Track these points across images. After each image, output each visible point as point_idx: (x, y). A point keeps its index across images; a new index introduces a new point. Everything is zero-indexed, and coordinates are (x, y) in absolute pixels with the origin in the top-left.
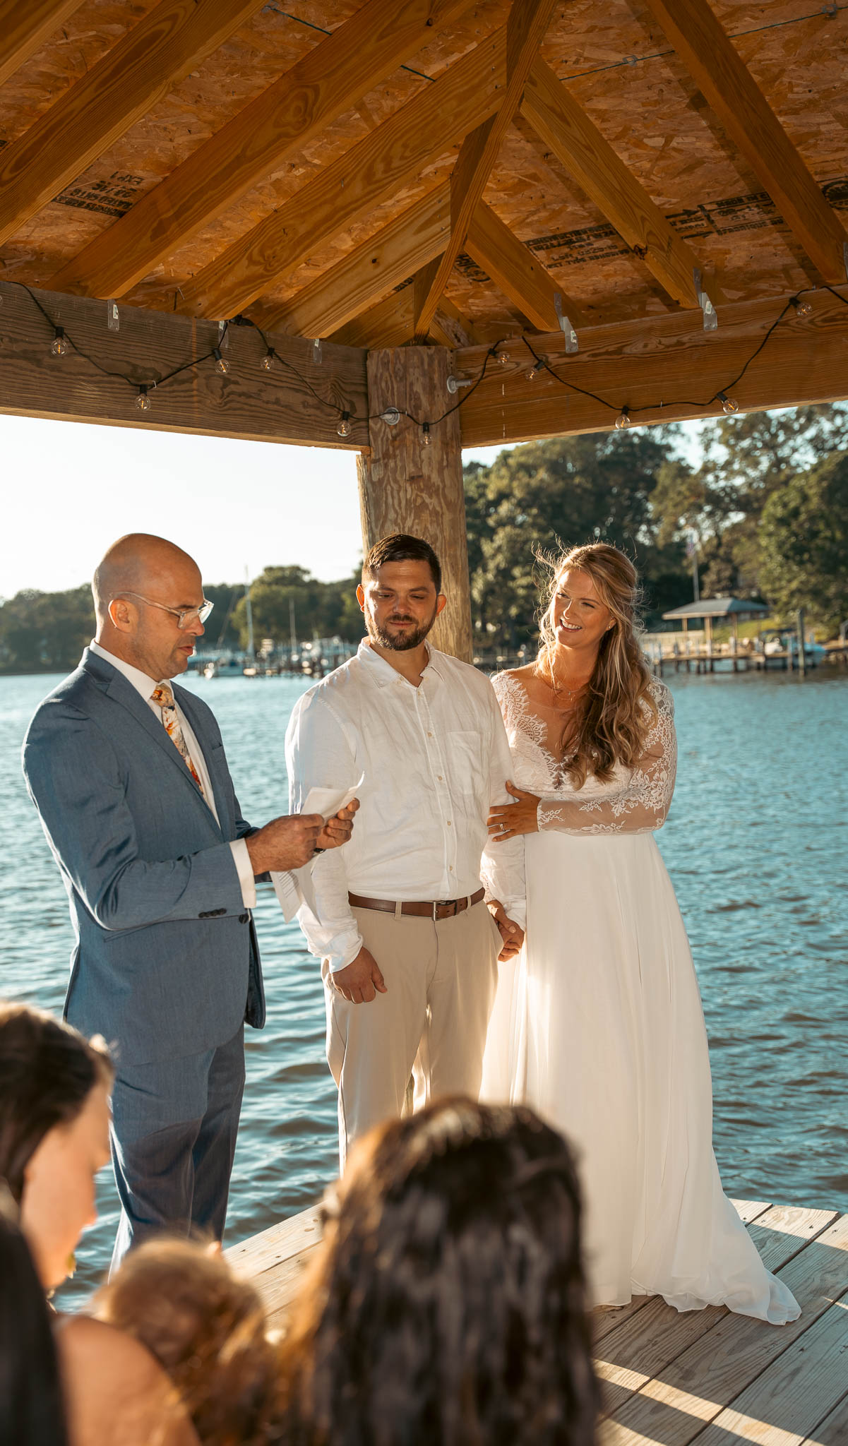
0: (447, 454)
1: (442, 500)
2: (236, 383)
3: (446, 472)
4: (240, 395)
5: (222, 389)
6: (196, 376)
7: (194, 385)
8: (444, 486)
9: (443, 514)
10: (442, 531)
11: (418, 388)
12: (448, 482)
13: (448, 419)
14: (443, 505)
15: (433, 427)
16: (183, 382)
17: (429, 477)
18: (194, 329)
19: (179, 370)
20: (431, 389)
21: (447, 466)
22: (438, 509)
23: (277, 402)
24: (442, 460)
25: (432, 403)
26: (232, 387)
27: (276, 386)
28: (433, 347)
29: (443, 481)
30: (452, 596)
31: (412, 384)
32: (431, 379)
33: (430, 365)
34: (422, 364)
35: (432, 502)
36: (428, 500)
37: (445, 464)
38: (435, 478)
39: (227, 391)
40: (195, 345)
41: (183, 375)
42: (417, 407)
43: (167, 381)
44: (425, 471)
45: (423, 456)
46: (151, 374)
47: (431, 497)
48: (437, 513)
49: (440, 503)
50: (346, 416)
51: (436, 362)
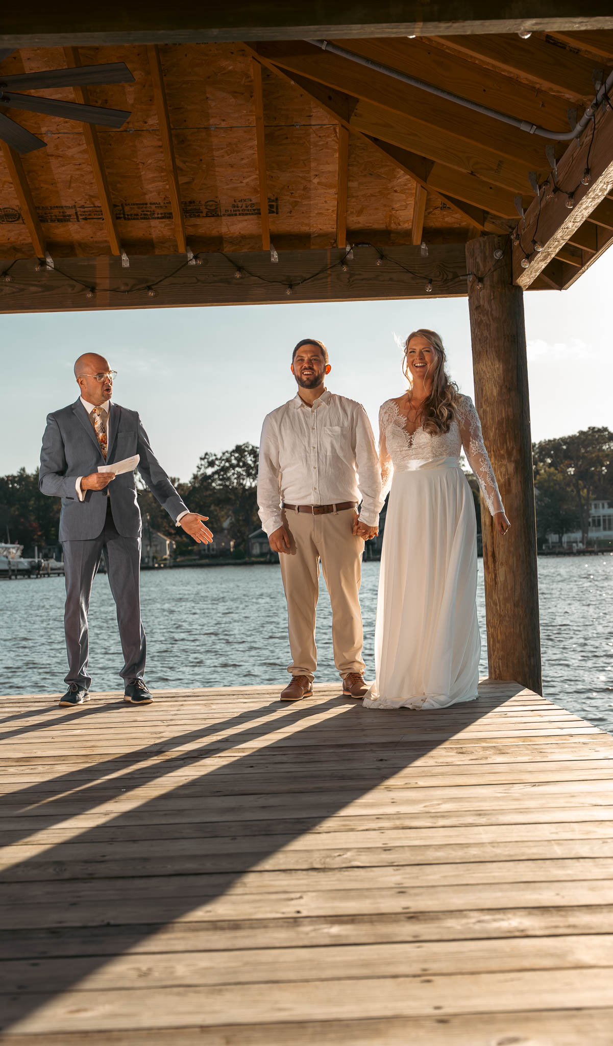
0: (494, 292)
1: (490, 318)
2: (360, 274)
3: (493, 301)
4: (363, 280)
5: (348, 279)
6: (331, 275)
7: (329, 279)
8: (492, 310)
9: (490, 324)
10: (490, 334)
11: (479, 260)
12: (494, 307)
13: (494, 273)
14: (491, 320)
15: (485, 279)
16: (322, 279)
17: (483, 306)
18: (329, 254)
19: (318, 274)
20: (484, 259)
21: (494, 299)
22: (488, 322)
23: (391, 279)
24: (491, 296)
25: (484, 267)
26: (357, 277)
27: (389, 272)
28: (486, 237)
29: (491, 307)
30: (496, 369)
31: (476, 258)
32: (485, 253)
33: (484, 246)
34: (481, 246)
35: (485, 318)
36: (483, 319)
37: (492, 297)
38: (487, 306)
39: (351, 279)
40: (329, 261)
41: (321, 275)
42: (478, 270)
43: (308, 281)
44: (482, 303)
45: (481, 295)
46: (299, 279)
47: (484, 317)
48: (487, 325)
49: (489, 319)
50: (431, 281)
51: (487, 244)
